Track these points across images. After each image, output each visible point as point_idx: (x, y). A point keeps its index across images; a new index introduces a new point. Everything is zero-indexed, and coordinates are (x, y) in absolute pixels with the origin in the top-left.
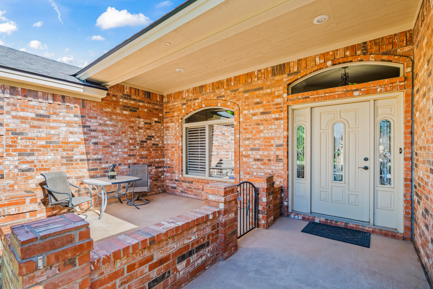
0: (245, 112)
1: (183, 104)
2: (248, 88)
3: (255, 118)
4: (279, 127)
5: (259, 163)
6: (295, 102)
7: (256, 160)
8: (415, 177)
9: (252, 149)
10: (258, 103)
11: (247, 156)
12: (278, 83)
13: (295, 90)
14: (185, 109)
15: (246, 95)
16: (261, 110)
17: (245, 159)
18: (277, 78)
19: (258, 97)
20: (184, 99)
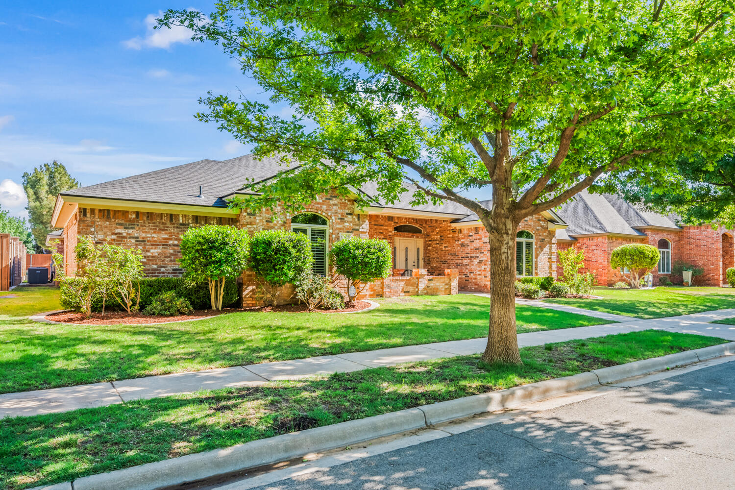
0: (375, 236)
2: (376, 223)
6: (397, 236)
10: (381, 233)
12: (389, 225)
13: (396, 230)
15: (376, 227)
18: (390, 222)
19: (381, 229)
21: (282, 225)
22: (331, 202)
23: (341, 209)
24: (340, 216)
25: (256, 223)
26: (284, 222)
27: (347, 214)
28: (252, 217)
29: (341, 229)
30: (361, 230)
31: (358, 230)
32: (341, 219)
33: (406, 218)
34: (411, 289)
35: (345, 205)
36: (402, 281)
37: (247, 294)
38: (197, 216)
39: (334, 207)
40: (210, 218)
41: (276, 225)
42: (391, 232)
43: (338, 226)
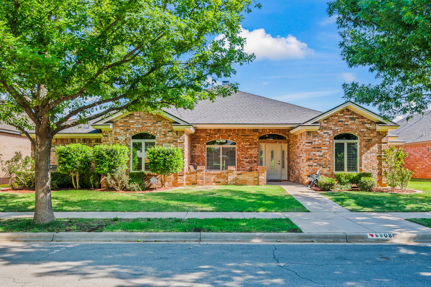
0: (242, 144)
1: (207, 136)
2: (243, 134)
3: (246, 146)
4: (255, 150)
5: (248, 163)
6: (262, 142)
7: (246, 162)
8: (290, 165)
9: (245, 158)
10: (247, 141)
11: (243, 161)
12: (255, 135)
13: (260, 138)
14: (208, 138)
15: (243, 137)
16: (249, 144)
17: (242, 162)
18: (255, 133)
19: (247, 138)
20: (208, 133)
21: (124, 141)
22: (157, 125)
23: (164, 128)
24: (163, 133)
25: (108, 141)
26: (126, 139)
27: (169, 131)
28: (106, 138)
29: (164, 141)
30: (179, 141)
31: (177, 141)
32: (164, 135)
33: (269, 130)
34: (221, 180)
35: (167, 126)
36: (214, 174)
37: (103, 181)
38: (85, 139)
39: (159, 128)
40: (92, 139)
41: (120, 141)
42: (256, 140)
43: (162, 140)
